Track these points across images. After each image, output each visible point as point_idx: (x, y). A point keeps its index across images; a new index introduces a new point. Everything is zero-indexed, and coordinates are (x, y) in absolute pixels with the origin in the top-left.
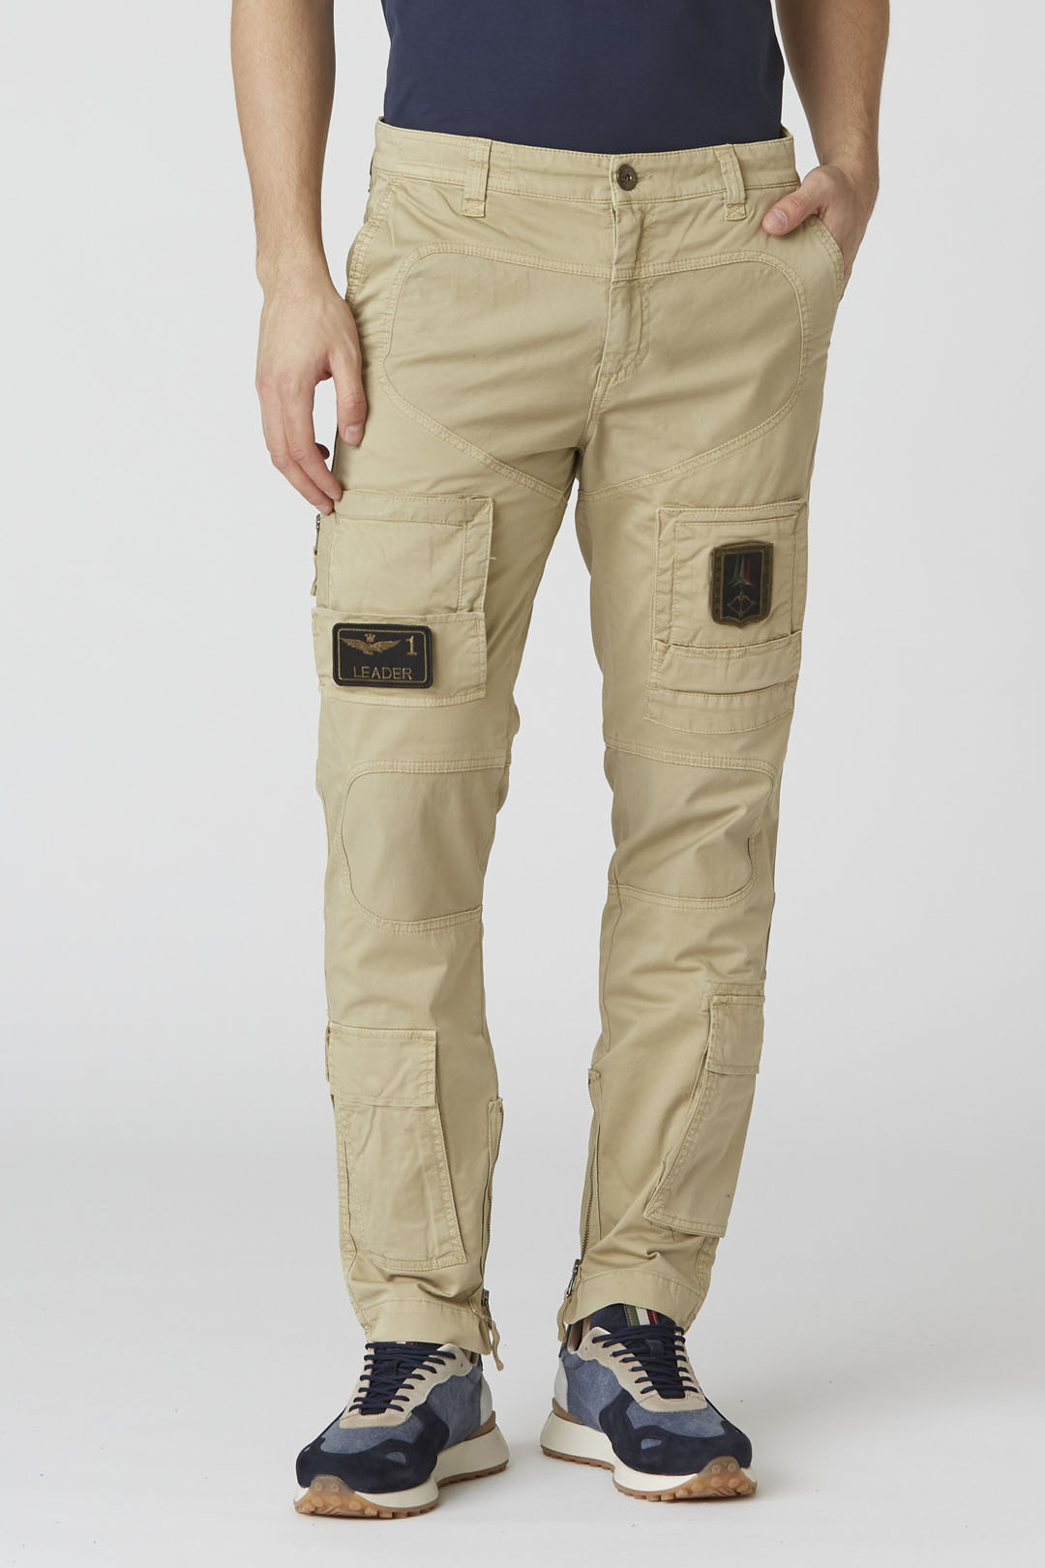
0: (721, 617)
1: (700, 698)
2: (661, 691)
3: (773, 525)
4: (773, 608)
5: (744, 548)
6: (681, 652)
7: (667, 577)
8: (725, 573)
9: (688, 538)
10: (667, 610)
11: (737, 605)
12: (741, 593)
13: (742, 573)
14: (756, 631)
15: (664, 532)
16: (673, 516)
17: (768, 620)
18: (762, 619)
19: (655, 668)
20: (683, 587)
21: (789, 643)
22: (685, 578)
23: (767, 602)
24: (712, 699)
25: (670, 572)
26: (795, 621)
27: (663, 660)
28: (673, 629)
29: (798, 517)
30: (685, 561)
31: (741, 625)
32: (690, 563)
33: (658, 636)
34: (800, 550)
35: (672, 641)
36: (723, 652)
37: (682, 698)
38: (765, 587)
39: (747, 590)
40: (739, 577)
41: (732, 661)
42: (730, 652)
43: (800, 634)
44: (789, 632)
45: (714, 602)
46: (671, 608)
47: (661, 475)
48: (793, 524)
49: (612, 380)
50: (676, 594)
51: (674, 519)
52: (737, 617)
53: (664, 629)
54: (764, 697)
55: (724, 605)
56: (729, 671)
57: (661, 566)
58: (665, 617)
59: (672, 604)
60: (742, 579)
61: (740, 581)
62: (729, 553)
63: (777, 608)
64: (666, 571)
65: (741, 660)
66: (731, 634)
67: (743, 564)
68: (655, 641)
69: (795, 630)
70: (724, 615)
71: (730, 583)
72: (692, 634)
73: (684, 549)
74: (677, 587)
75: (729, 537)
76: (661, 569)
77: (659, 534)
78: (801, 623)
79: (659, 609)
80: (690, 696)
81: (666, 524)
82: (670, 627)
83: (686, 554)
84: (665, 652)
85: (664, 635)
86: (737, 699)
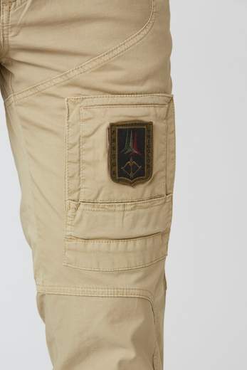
0: (117, 178)
1: (104, 244)
2: (74, 242)
3: (152, 109)
4: (154, 173)
5: (132, 124)
6: (89, 207)
7: (76, 149)
8: (118, 144)
9: (90, 119)
10: (77, 175)
11: (128, 168)
12: (131, 159)
13: (131, 144)
14: (141, 190)
15: (71, 117)
16: (78, 103)
17: (151, 183)
18: (146, 179)
19: (70, 223)
20: (87, 157)
21: (165, 202)
22: (89, 149)
23: (150, 167)
24: (113, 244)
25: (78, 146)
26: (168, 187)
27: (75, 216)
28: (81, 190)
29: (169, 107)
30: (89, 136)
31: (132, 184)
32: (92, 137)
33: (70, 198)
34: (171, 131)
35: (81, 200)
36: (119, 206)
37: (90, 245)
38: (148, 156)
39: (136, 157)
40: (129, 147)
41: (126, 213)
42: (124, 205)
43: (172, 196)
44: (164, 193)
45: (111, 166)
46: (79, 174)
47: (66, 74)
48: (166, 111)
49: (13, 6)
50: (83, 163)
51: (79, 105)
52: (129, 178)
53: (75, 191)
54: (149, 241)
55: (119, 168)
56: (125, 219)
57: (71, 142)
58: (75, 181)
59: (80, 170)
60: (131, 148)
61: (129, 150)
62: (121, 127)
63: (157, 173)
64: (74, 145)
65: (133, 211)
66: (127, 192)
67: (131, 137)
68: (68, 201)
69: (168, 193)
70: (119, 176)
71: (123, 151)
72: (96, 193)
73: (86, 128)
74: (84, 158)
75: (120, 116)
76: (71, 144)
77: (68, 117)
78: (172, 188)
79: (70, 175)
80: (96, 243)
81: (73, 110)
82: (80, 189)
83: (89, 131)
84: (76, 209)
85: (75, 196)
86: (131, 243)
